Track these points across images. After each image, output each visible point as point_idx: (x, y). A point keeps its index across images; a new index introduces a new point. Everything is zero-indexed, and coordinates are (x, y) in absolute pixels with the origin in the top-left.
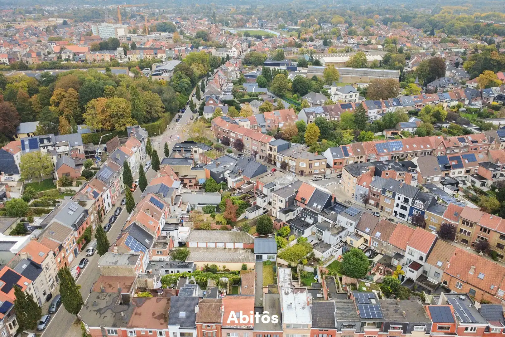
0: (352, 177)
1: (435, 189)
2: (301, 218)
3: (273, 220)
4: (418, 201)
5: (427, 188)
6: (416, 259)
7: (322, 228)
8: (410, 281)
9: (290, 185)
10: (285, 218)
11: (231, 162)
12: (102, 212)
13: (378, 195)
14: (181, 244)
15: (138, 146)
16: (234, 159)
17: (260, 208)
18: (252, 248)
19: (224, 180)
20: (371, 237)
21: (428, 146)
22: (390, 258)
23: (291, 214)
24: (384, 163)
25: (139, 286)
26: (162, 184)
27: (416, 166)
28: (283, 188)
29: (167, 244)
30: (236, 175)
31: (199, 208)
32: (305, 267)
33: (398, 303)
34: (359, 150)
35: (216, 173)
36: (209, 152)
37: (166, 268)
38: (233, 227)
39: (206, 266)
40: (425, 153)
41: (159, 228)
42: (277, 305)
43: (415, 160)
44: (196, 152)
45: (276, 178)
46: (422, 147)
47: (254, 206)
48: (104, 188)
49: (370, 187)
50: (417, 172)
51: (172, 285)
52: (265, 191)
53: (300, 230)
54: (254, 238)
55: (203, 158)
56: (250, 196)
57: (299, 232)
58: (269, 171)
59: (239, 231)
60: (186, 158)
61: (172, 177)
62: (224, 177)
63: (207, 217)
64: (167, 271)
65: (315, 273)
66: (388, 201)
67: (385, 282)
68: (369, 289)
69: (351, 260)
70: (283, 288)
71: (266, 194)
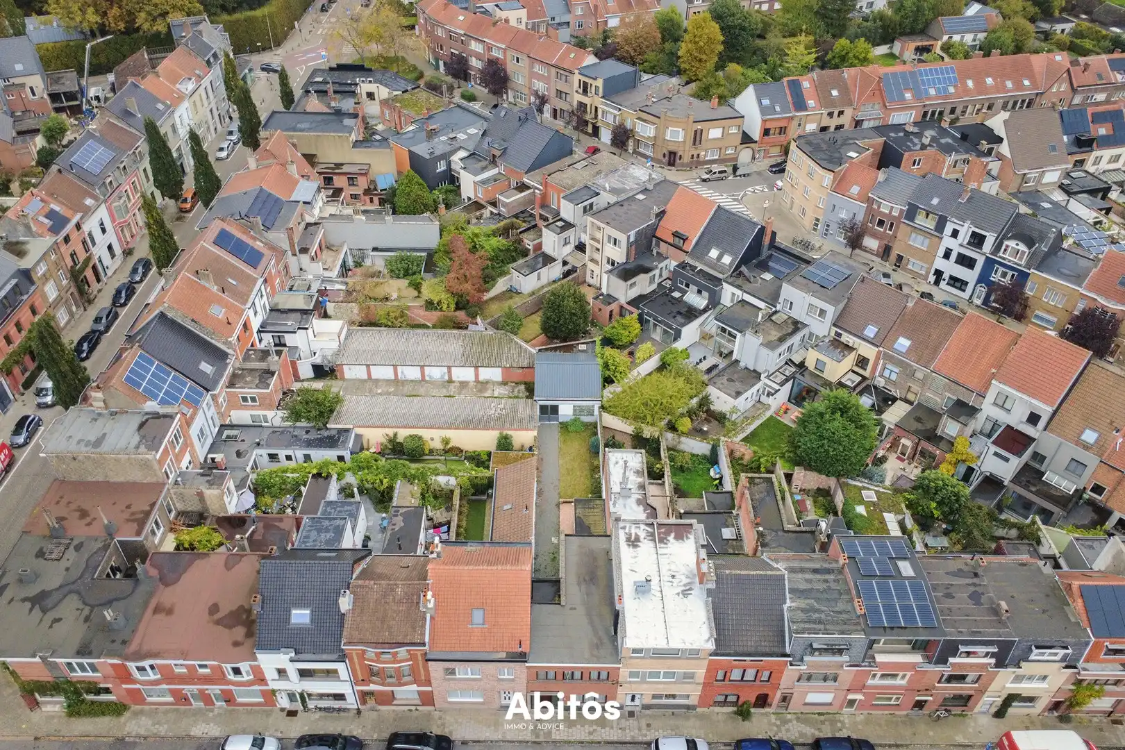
0: (818, 169)
1: (1046, 205)
2: (671, 291)
3: (589, 295)
4: (1012, 244)
5: (1025, 202)
6: (1016, 419)
7: (734, 323)
8: (992, 483)
9: (642, 192)
10: (624, 292)
11: (469, 125)
12: (89, 273)
13: (892, 224)
14: (320, 372)
15: (200, 78)
16: (480, 116)
17: (554, 260)
18: (528, 380)
19: (451, 178)
20: (879, 353)
21: (1026, 83)
22: (935, 415)
23: (642, 279)
24: (910, 129)
25: (180, 507)
26: (261, 190)
27: (1000, 140)
28: (620, 204)
29: (273, 374)
30: (484, 163)
31: (377, 262)
32: (683, 439)
33: (980, 571)
34: (835, 93)
35: (427, 157)
36: (406, 96)
37: (268, 446)
38: (474, 317)
39: (393, 440)
40: (1015, 103)
41: (246, 327)
42: (601, 573)
43: (997, 123)
44: (371, 96)
45: (598, 173)
46: (1009, 84)
47: (536, 257)
48: (89, 202)
49: (870, 201)
50: (1000, 157)
51: (288, 499)
52: (568, 211)
53: (667, 324)
54: (534, 351)
55: (390, 115)
56: (524, 226)
57: (665, 332)
58: (579, 152)
59: (491, 332)
60: (338, 113)
61: (293, 170)
62: (449, 169)
63: (396, 288)
64: (273, 457)
65: (713, 459)
66: (918, 242)
67: (921, 487)
68: (877, 509)
69: (828, 426)
70: (621, 524)
71: (570, 219)
